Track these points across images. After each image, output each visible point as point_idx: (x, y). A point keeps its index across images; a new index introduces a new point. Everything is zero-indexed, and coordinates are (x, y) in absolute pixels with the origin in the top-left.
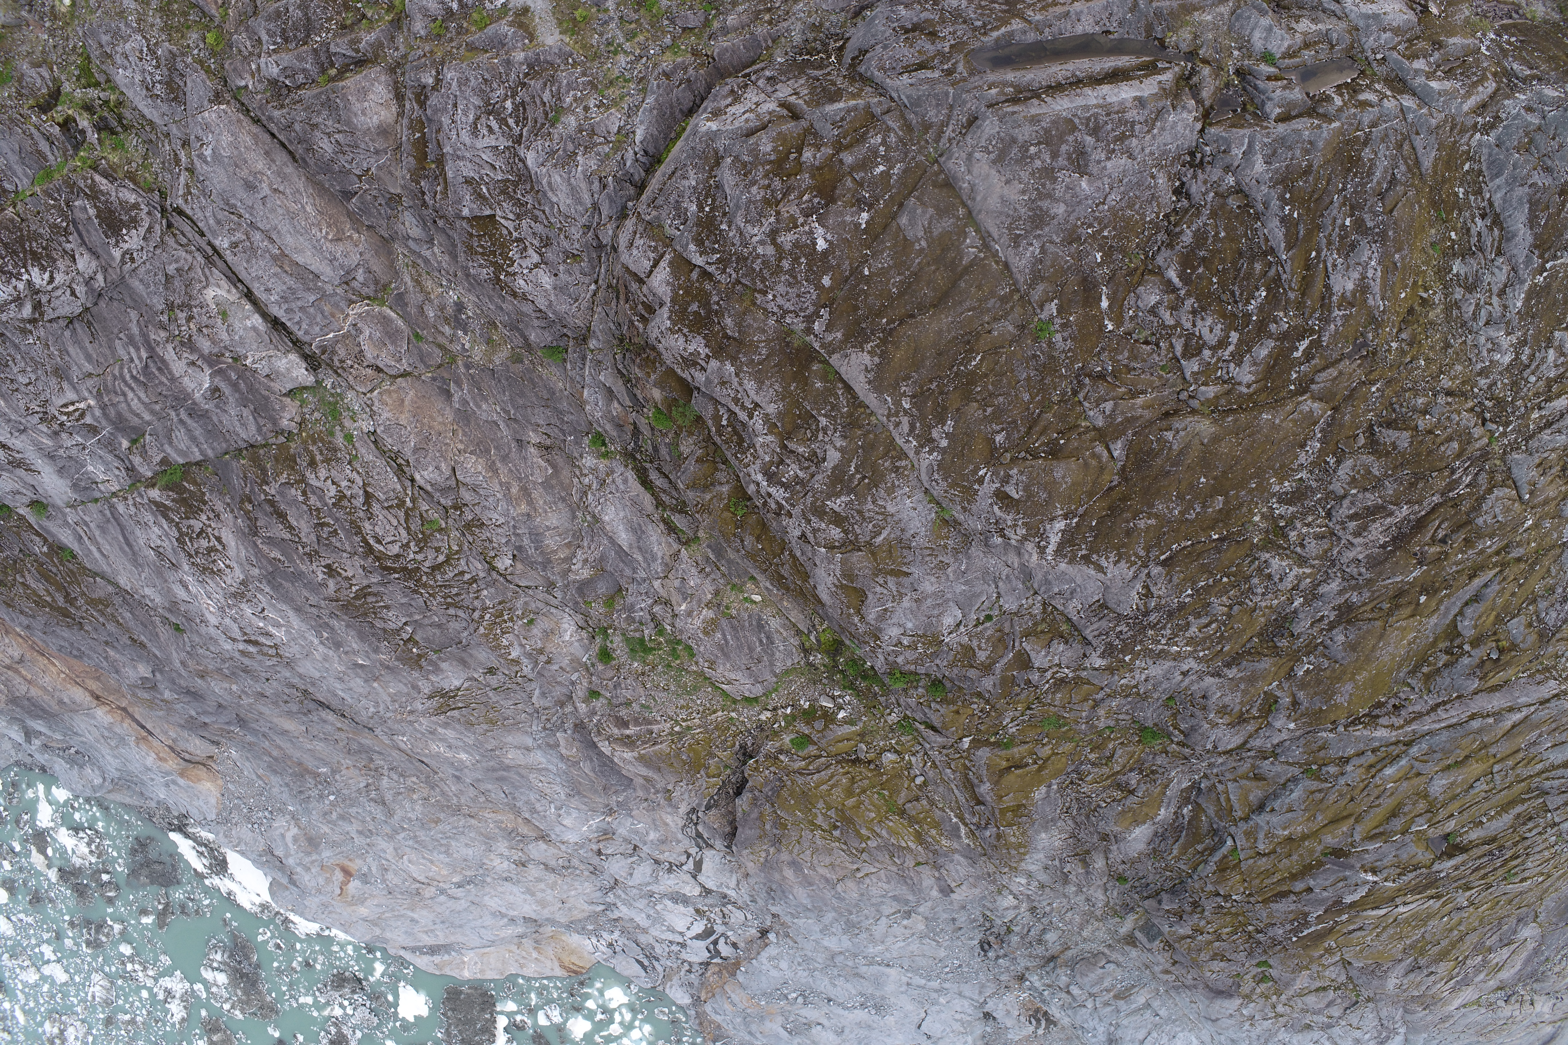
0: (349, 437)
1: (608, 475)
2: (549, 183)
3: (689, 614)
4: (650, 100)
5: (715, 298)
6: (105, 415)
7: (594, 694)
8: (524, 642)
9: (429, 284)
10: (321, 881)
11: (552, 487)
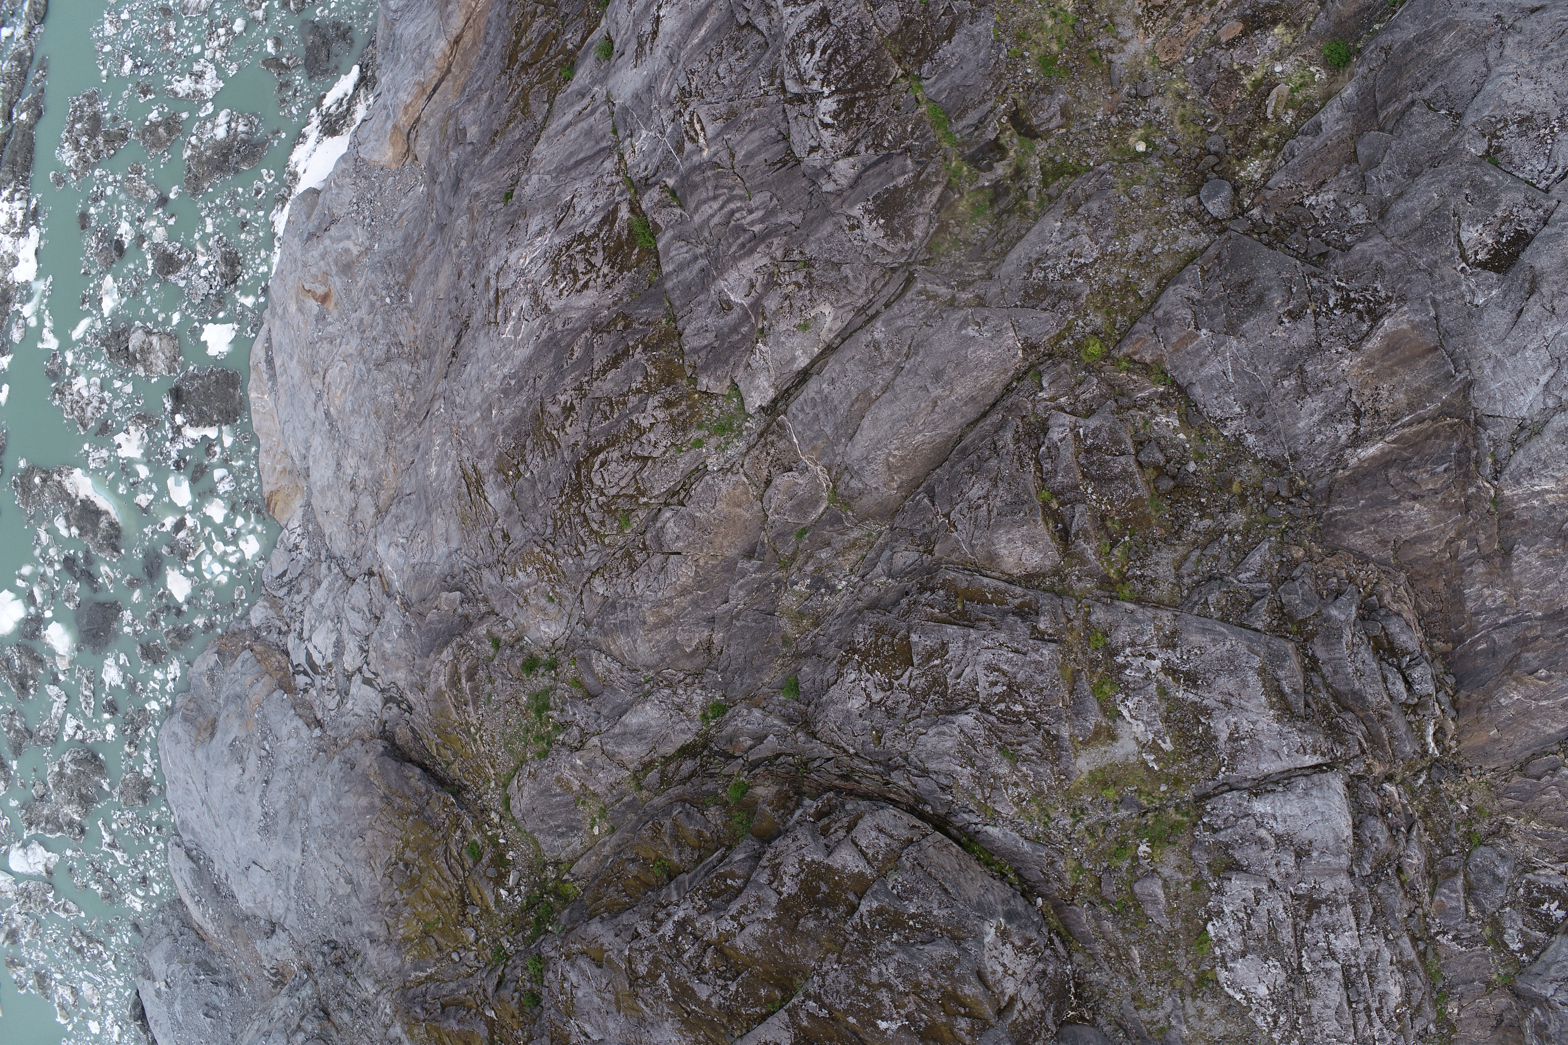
0: (699, 443)
1: (688, 715)
2: (944, 733)
3: (573, 767)
4: (1027, 847)
5: (831, 915)
6: (695, 168)
7: (497, 643)
8: (532, 589)
9: (853, 557)
10: (314, 270)
11: (673, 650)
